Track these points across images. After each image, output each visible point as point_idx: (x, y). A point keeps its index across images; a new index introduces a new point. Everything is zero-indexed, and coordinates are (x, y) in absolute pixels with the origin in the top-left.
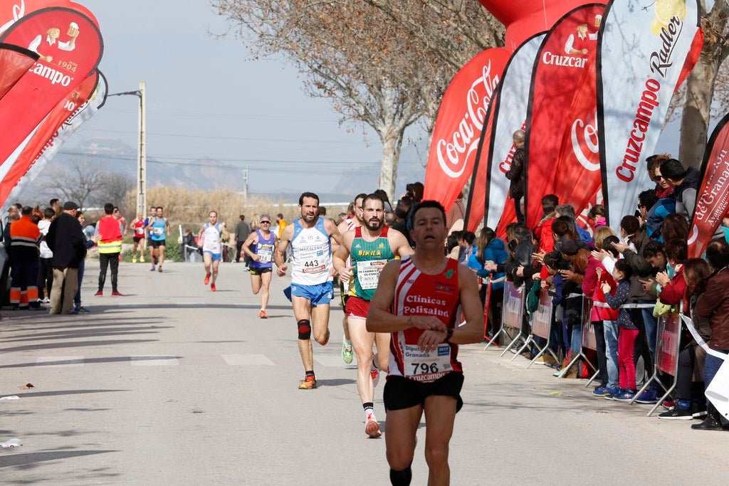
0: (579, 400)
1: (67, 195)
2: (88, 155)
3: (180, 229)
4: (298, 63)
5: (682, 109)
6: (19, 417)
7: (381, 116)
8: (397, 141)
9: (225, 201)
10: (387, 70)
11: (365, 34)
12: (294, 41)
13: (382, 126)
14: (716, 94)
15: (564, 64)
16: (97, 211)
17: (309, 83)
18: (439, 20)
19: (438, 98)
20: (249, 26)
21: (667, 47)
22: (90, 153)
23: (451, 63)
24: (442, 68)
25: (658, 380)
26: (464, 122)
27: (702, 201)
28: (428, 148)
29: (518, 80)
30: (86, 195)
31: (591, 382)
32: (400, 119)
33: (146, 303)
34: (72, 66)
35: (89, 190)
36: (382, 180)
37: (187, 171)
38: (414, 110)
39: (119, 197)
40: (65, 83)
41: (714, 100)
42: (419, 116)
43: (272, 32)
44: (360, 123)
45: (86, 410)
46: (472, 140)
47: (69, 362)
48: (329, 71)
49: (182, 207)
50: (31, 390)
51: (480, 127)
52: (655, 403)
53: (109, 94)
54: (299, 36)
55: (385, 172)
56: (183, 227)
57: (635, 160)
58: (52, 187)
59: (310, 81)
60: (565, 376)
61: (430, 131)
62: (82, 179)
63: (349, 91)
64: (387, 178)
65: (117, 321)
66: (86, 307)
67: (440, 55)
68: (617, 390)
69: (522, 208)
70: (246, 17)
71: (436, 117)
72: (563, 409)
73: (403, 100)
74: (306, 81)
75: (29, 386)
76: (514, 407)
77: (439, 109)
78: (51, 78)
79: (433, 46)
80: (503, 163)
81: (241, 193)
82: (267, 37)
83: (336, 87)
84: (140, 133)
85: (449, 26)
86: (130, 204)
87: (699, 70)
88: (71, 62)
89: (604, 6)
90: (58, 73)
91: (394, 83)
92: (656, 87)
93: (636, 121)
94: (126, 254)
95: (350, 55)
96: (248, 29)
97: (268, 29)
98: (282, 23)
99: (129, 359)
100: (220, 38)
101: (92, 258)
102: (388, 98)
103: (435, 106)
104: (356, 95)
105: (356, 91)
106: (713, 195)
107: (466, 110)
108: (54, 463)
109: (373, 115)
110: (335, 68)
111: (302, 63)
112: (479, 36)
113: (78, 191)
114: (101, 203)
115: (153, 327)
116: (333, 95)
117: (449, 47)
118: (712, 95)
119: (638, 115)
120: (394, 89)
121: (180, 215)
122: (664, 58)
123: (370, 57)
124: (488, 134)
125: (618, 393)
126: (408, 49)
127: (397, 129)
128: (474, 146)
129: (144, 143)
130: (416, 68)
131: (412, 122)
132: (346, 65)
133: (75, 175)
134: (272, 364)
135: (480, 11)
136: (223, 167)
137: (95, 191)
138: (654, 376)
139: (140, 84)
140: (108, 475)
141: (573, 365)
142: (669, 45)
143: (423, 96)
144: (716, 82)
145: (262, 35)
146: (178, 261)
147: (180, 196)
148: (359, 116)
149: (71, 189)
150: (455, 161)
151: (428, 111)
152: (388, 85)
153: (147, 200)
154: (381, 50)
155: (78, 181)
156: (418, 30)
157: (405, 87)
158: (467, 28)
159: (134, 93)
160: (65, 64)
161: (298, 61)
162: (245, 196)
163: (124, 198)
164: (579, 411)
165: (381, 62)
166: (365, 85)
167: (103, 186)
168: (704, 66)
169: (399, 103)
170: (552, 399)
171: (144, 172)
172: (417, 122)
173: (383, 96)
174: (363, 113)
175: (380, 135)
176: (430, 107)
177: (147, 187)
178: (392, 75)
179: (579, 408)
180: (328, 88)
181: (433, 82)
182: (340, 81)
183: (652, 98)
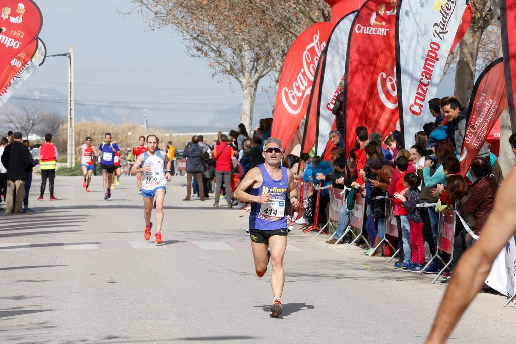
0: (384, 272)
1: (17, 128)
2: (32, 99)
4: (182, 34)
5: (455, 65)
7: (242, 70)
8: (254, 89)
10: (246, 38)
11: (230, 12)
12: (180, 18)
13: (242, 78)
14: (480, 54)
15: (370, 33)
17: (190, 48)
18: (283, 2)
19: (282, 58)
20: (147, 7)
21: (445, 19)
23: (291, 33)
24: (285, 36)
26: (300, 75)
27: (469, 130)
28: (275, 93)
29: (340, 46)
30: (31, 128)
31: (392, 259)
32: (255, 73)
33: (75, 205)
34: (21, 34)
35: (33, 125)
36: (243, 116)
37: (103, 111)
38: (266, 66)
39: (55, 129)
40: (16, 46)
41: (478, 58)
42: (269, 71)
44: (227, 75)
45: (32, 281)
46: (307, 88)
47: (20, 247)
48: (204, 39)
49: (100, 136)
51: (312, 78)
52: (437, 274)
53: (47, 56)
54: (183, 14)
55: (245, 110)
57: (423, 100)
58: (7, 122)
59: (191, 46)
60: (374, 255)
61: (277, 81)
62: (28, 116)
63: (219, 53)
64: (247, 115)
65: (54, 218)
66: (32, 208)
67: (283, 26)
68: (410, 265)
71: (281, 71)
72: (372, 278)
73: (257, 59)
74: (188, 45)
76: (338, 278)
77: (283, 65)
78: (5, 43)
79: (278, 21)
80: (329, 104)
81: (143, 126)
82: (160, 15)
83: (210, 50)
84: (69, 84)
85: (290, 6)
86: (63, 134)
87: (468, 37)
88: (19, 32)
90: (10, 39)
91: (251, 47)
92: (437, 48)
93: (423, 72)
94: (60, 170)
95: (219, 28)
97: (161, 9)
98: (171, 4)
99: (62, 244)
100: (127, 15)
101: (36, 173)
102: (247, 58)
103: (280, 63)
104: (224, 56)
105: (224, 53)
106: (477, 125)
107: (302, 66)
108: (9, 319)
109: (236, 70)
110: (209, 36)
111: (185, 33)
112: (311, 13)
113: (25, 125)
114: (42, 134)
115: (79, 222)
116: (208, 56)
117: (290, 21)
118: (477, 55)
119: (425, 68)
120: (251, 52)
122: (443, 27)
123: (234, 29)
124: (318, 84)
125: (411, 267)
126: (261, 22)
127: (254, 80)
128: (308, 92)
129: (72, 90)
130: (267, 36)
131: (264, 75)
132: (217, 35)
133: (23, 114)
136: (131, 108)
137: (38, 125)
139: (69, 49)
141: (379, 247)
142: (446, 18)
143: (272, 56)
144: (480, 46)
145: (157, 13)
147: (98, 128)
148: (227, 71)
149: (20, 124)
150: (295, 102)
151: (275, 67)
152: (247, 49)
153: (75, 131)
154: (241, 23)
155: (25, 118)
156: (268, 9)
157: (259, 50)
158: (303, 8)
159: (65, 55)
160: (15, 33)
161: (182, 32)
162: (145, 128)
163: (58, 130)
164: (384, 279)
165: (241, 32)
166: (230, 48)
167: (43, 122)
168: (472, 34)
169: (255, 61)
170: (365, 271)
171: (72, 112)
172: (267, 75)
173: (243, 57)
174: (229, 69)
175: (241, 84)
176: (277, 64)
177: (75, 123)
178: (250, 42)
179: (384, 277)
180: (204, 51)
181: (279, 46)
182: (212, 46)
183: (434, 56)
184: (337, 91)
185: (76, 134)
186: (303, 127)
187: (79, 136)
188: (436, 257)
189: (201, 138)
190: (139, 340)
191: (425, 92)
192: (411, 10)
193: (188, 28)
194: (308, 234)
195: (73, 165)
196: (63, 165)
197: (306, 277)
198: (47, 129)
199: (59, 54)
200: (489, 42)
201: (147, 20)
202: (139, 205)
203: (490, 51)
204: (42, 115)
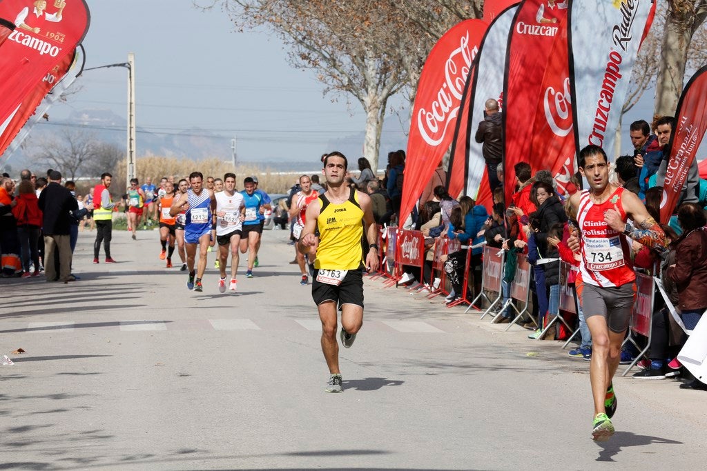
0: (557, 361)
1: (59, 165)
2: (79, 126)
4: (282, 36)
6: (10, 382)
7: (365, 85)
8: (380, 110)
9: (214, 170)
10: (370, 41)
11: (348, 6)
12: (279, 14)
13: (365, 96)
15: (536, 33)
16: (88, 180)
17: (294, 55)
19: (419, 68)
22: (81, 123)
23: (431, 34)
24: (423, 38)
25: (632, 341)
26: (442, 91)
28: (410, 115)
29: (497, 52)
30: (78, 165)
31: (569, 344)
32: (382, 89)
33: (136, 270)
34: (60, 37)
35: (81, 160)
36: (365, 148)
37: (176, 141)
38: (397, 80)
39: (110, 167)
40: (53, 53)
41: (690, 67)
42: (401, 86)
44: (343, 92)
45: (76, 374)
46: (451, 109)
47: (60, 327)
48: (313, 42)
50: (22, 355)
51: (459, 97)
52: (630, 364)
54: (283, 8)
55: (368, 140)
57: (603, 130)
58: (45, 157)
59: (294, 52)
60: (543, 338)
61: (412, 100)
62: (73, 149)
63: (333, 62)
64: (371, 147)
65: (108, 288)
66: (76, 274)
67: (420, 25)
71: (417, 87)
72: (543, 370)
73: (385, 70)
74: (290, 52)
75: (21, 351)
76: (495, 369)
77: (420, 78)
78: (39, 49)
79: (413, 17)
81: (229, 162)
82: (251, 10)
83: (320, 58)
84: (129, 104)
86: (121, 173)
87: (673, 40)
88: (58, 33)
90: (46, 44)
91: (376, 54)
94: (117, 222)
95: (333, 26)
99: (118, 324)
100: (207, 10)
102: (371, 68)
103: (416, 76)
104: (340, 66)
105: (339, 61)
107: (444, 80)
109: (357, 85)
110: (318, 40)
111: (287, 35)
112: (458, 6)
113: (70, 161)
114: (92, 173)
116: (317, 66)
117: (430, 19)
118: (685, 64)
120: (376, 60)
123: (353, 28)
126: (389, 20)
127: (381, 98)
128: (453, 115)
129: (133, 113)
130: (398, 39)
131: (393, 93)
132: (330, 37)
133: (67, 146)
134: (258, 328)
136: (214, 137)
137: (87, 161)
138: (629, 338)
139: (129, 57)
140: (99, 437)
141: (551, 326)
143: (406, 66)
145: (247, 7)
147: (169, 166)
148: (343, 86)
149: (63, 159)
150: (435, 129)
151: (410, 80)
152: (371, 56)
153: (137, 170)
154: (363, 21)
155: (70, 151)
156: (398, 2)
157: (388, 58)
159: (123, 65)
160: (52, 35)
161: (282, 33)
162: (234, 165)
163: (115, 168)
164: (556, 371)
165: (363, 33)
166: (349, 56)
167: (95, 156)
168: (678, 34)
169: (382, 73)
170: (531, 361)
171: (134, 143)
172: (399, 91)
173: (366, 67)
174: (347, 83)
175: (364, 104)
176: (412, 77)
177: (136, 157)
178: (375, 46)
179: (558, 369)
180: (313, 59)
181: (414, 52)
182: (324, 53)
185: (138, 173)
186: (448, 164)
187: (143, 175)
188: (629, 341)
190: (220, 454)
193: (291, 27)
194: (454, 309)
196: (121, 214)
197: (452, 369)
198: (99, 165)
199: (115, 63)
200: (704, 45)
201: (234, 17)
204: (93, 148)
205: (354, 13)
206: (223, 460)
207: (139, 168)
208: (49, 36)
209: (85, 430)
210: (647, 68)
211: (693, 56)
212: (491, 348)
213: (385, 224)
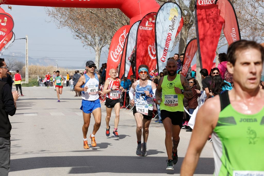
2: (12, 56)
3: (38, 77)
5: (179, 42)
7: (95, 44)
8: (100, 52)
10: (96, 31)
11: (90, 21)
12: (70, 23)
13: (95, 47)
15: (146, 29)
16: (14, 72)
18: (111, 17)
19: (111, 39)
20: (57, 19)
23: (114, 29)
24: (112, 31)
26: (118, 46)
28: (108, 53)
29: (133, 35)
30: (11, 68)
31: (154, 119)
32: (100, 45)
34: (5, 30)
35: (12, 66)
37: (40, 61)
38: (104, 43)
39: (21, 68)
40: (4, 34)
41: (188, 39)
43: (64, 21)
44: (89, 46)
46: (121, 51)
48: (80, 32)
49: (39, 71)
51: (123, 47)
53: (15, 39)
56: (39, 77)
57: (166, 56)
59: (74, 35)
61: (109, 49)
62: (10, 63)
63: (86, 37)
64: (97, 62)
65: (20, 103)
67: (111, 27)
69: (134, 70)
70: (56, 17)
71: (110, 45)
73: (101, 40)
76: (133, 126)
79: (109, 25)
80: (129, 58)
81: (55, 67)
82: (62, 22)
84: (26, 50)
85: (114, 19)
86: (24, 70)
87: (183, 31)
89: (156, 13)
90: (1, 32)
92: (170, 35)
93: (166, 45)
94: (23, 84)
95: (86, 27)
96: (56, 20)
97: (62, 20)
98: (67, 18)
99: (23, 114)
102: (97, 39)
103: (110, 42)
104: (88, 39)
105: (88, 37)
107: (119, 43)
109: (93, 44)
110: (82, 31)
111: (72, 30)
112: (122, 21)
115: (30, 105)
116: (81, 39)
117: (114, 25)
119: (166, 43)
121: (38, 73)
122: (172, 27)
123: (92, 28)
124: (125, 50)
126: (102, 25)
127: (100, 48)
128: (121, 53)
129: (27, 53)
130: (105, 31)
131: (103, 46)
132: (85, 30)
134: (63, 115)
135: (122, 15)
136: (51, 59)
137: (14, 67)
139: (26, 36)
140: (18, 147)
142: (174, 23)
143: (107, 39)
144: (188, 35)
146: (37, 86)
147: (38, 68)
148: (89, 44)
150: (116, 57)
152: (97, 36)
153: (28, 69)
154: (94, 26)
155: (9, 64)
156: (105, 20)
157: (102, 36)
158: (119, 19)
159: (24, 38)
165: (95, 29)
166: (90, 36)
167: (16, 65)
168: (185, 30)
169: (100, 41)
171: (28, 61)
172: (105, 46)
173: (95, 39)
175: (95, 50)
176: (109, 42)
177: (28, 65)
178: (98, 33)
180: (80, 37)
181: (109, 35)
182: (83, 35)
183: (169, 38)
184: (132, 53)
185: (29, 70)
187: (30, 71)
189: (78, 71)
190: (53, 151)
191: (167, 53)
192: (160, 21)
193: (73, 27)
195: (28, 82)
196: (24, 82)
197: (121, 126)
199: (22, 38)
200: (192, 33)
202: (54, 98)
203: (193, 37)
204: (16, 63)
205: (92, 23)
206: (54, 153)
207: (29, 68)
208: (2, 29)
209: (13, 145)
210: (176, 40)
211: (189, 36)
212: (132, 121)
213: (101, 85)
